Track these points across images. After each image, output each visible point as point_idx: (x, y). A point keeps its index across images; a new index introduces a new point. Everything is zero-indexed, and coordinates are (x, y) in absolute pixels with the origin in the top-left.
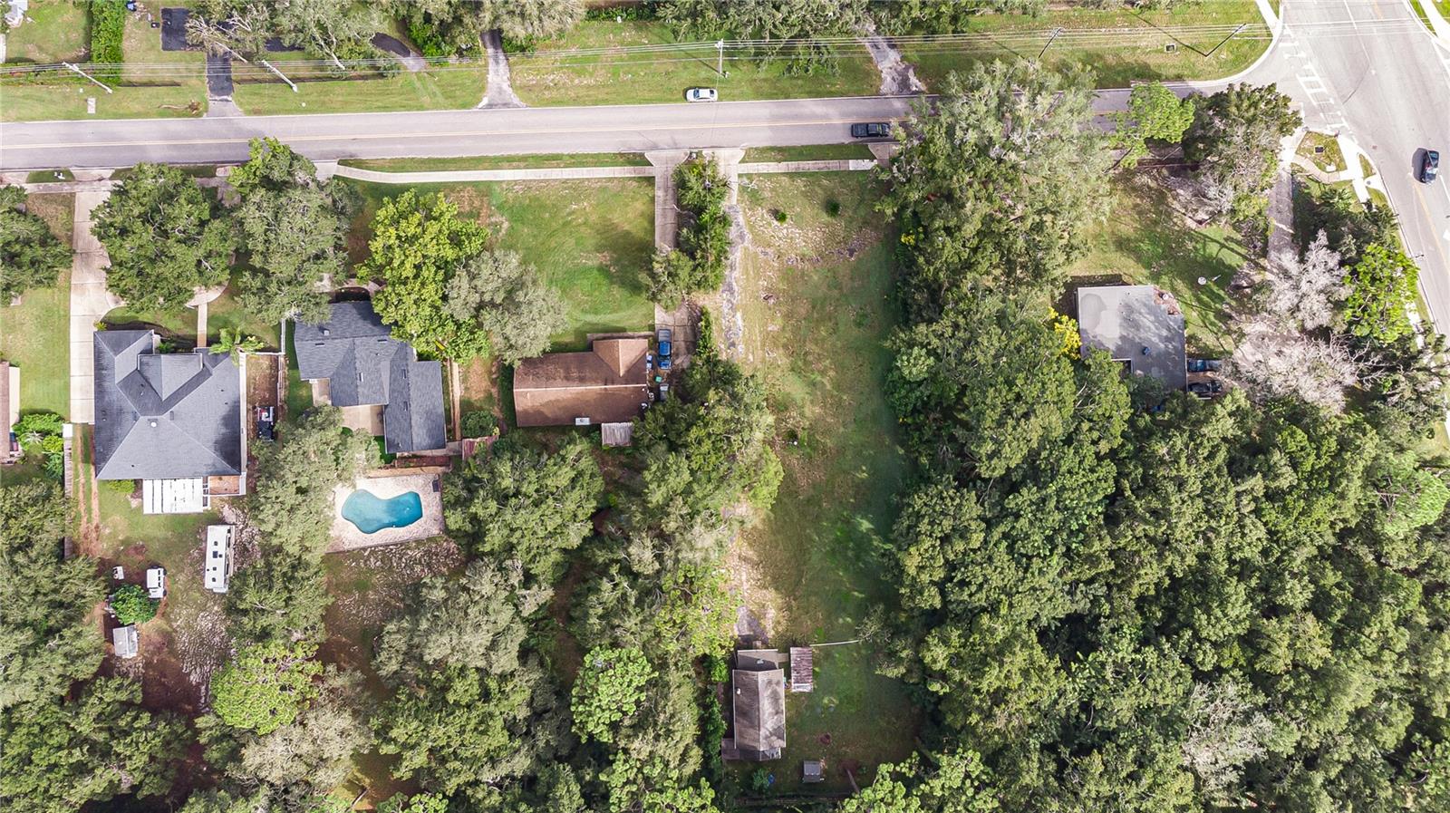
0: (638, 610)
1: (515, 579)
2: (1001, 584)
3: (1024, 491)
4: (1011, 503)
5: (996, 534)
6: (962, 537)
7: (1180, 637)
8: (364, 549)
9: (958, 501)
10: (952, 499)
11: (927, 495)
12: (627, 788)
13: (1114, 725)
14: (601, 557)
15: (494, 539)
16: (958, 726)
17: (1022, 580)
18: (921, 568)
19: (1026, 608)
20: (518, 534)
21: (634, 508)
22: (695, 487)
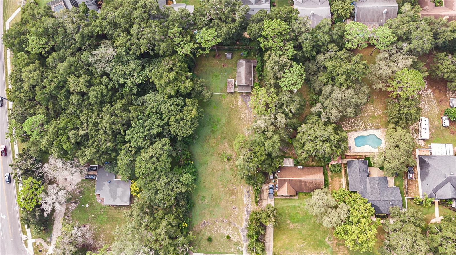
0: (283, 102)
1: (324, 114)
2: (166, 104)
3: (155, 133)
4: (160, 130)
5: (166, 120)
6: (177, 120)
7: (111, 87)
8: (373, 129)
9: (177, 131)
10: (179, 131)
11: (187, 134)
12: (288, 48)
13: (136, 61)
14: (294, 120)
15: (331, 128)
16: (183, 63)
17: (160, 105)
18: (191, 111)
19: (159, 97)
20: (323, 128)
21: (283, 135)
22: (263, 140)
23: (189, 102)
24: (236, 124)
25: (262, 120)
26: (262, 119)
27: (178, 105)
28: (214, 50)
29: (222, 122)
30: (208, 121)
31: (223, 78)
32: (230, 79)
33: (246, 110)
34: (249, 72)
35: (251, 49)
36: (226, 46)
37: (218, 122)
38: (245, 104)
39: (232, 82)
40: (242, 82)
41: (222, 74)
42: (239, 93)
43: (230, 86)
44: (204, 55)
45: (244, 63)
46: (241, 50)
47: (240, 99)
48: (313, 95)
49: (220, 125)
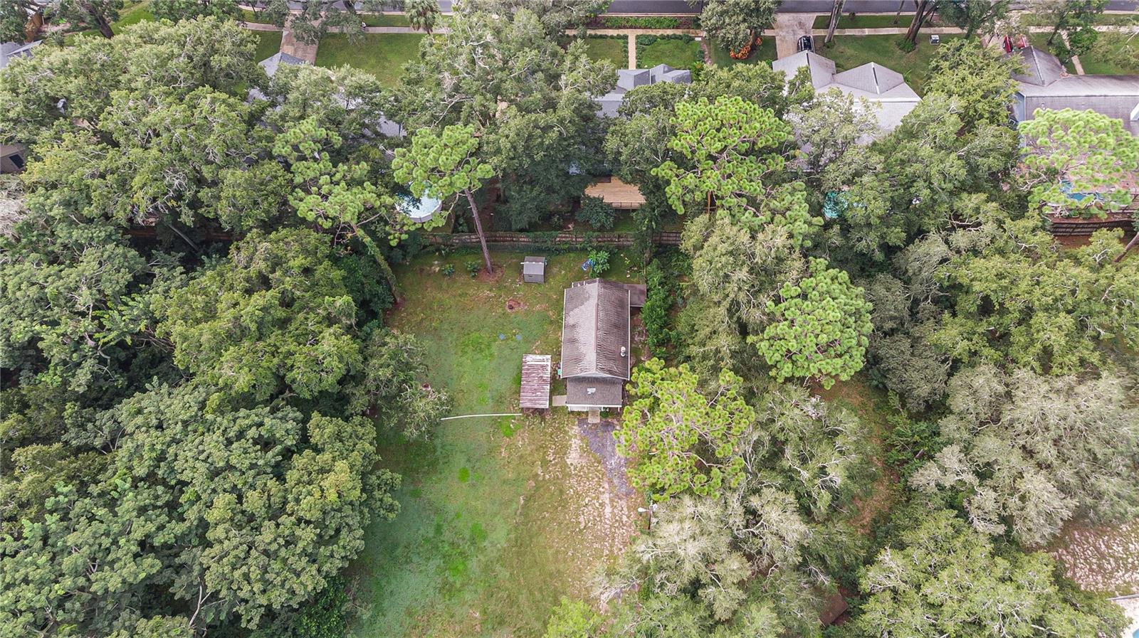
2: (208, 437)
3: (117, 585)
4: (149, 569)
6: (247, 516)
13: (109, 248)
14: (840, 531)
18: (327, 470)
23: (322, 427)
24: (557, 552)
25: (687, 525)
26: (681, 521)
27: (266, 444)
28: (475, 249)
29: (492, 543)
30: (427, 540)
31: (507, 352)
32: (534, 357)
33: (601, 489)
34: (616, 326)
35: (620, 248)
36: (521, 230)
37: (472, 544)
38: (599, 462)
39: (542, 366)
40: (584, 363)
41: (502, 337)
42: (572, 412)
43: (535, 384)
44: (437, 269)
45: (594, 289)
46: (584, 250)
47: (578, 442)
48: (902, 422)
49: (481, 557)
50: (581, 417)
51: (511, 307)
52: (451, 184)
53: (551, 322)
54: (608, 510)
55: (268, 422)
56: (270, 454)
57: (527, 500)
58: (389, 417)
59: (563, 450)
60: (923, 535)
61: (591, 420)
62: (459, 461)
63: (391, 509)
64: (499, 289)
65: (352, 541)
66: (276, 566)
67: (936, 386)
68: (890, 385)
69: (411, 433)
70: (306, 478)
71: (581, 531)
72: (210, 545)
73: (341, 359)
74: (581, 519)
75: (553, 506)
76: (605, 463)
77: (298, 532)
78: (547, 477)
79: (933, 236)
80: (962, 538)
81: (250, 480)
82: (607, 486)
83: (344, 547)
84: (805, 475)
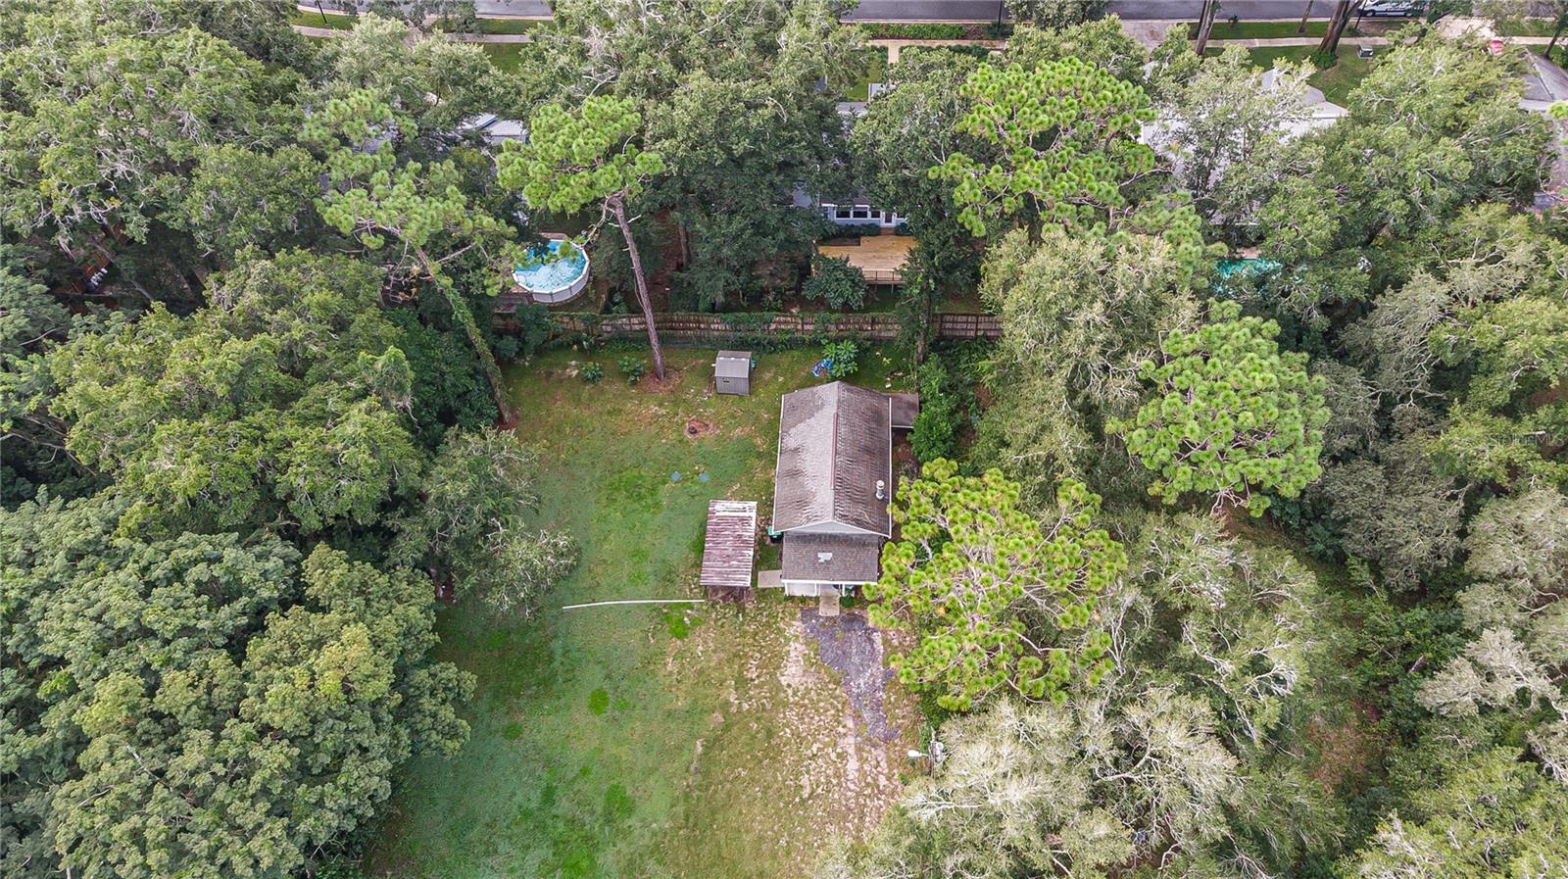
23: (326, 568)
24: (761, 839)
25: (1006, 747)
28: (637, 342)
29: (643, 820)
30: (527, 814)
31: (683, 500)
32: (728, 504)
33: (841, 729)
34: (867, 450)
35: (877, 342)
36: (713, 309)
37: (608, 821)
38: (838, 683)
39: (742, 519)
40: (814, 508)
41: (676, 476)
42: (791, 598)
43: (728, 547)
44: (575, 373)
45: (831, 393)
46: (816, 344)
47: (801, 648)
48: (1379, 610)
49: (621, 845)
50: (806, 605)
51: (693, 431)
52: (591, 185)
53: (759, 455)
54: (853, 765)
55: (230, 554)
56: (225, 610)
57: (708, 748)
58: (464, 575)
59: (774, 661)
60: (1460, 794)
61: (824, 611)
62: (592, 678)
63: (452, 733)
64: (676, 403)
65: (368, 777)
66: (203, 818)
67: (1440, 540)
68: (1349, 546)
69: (500, 601)
70: (286, 654)
71: (803, 801)
72: (79, 775)
73: (374, 451)
74: (805, 780)
75: (754, 757)
76: (847, 684)
77: (257, 752)
78: (746, 706)
79: (1419, 276)
80: (1539, 801)
81: (178, 655)
82: (850, 724)
83: (347, 789)
84: (1227, 666)
